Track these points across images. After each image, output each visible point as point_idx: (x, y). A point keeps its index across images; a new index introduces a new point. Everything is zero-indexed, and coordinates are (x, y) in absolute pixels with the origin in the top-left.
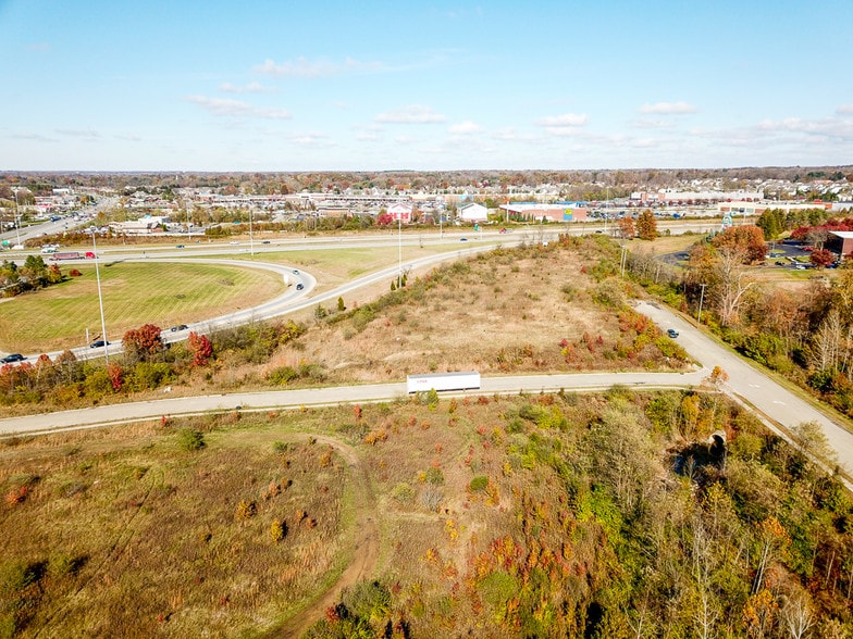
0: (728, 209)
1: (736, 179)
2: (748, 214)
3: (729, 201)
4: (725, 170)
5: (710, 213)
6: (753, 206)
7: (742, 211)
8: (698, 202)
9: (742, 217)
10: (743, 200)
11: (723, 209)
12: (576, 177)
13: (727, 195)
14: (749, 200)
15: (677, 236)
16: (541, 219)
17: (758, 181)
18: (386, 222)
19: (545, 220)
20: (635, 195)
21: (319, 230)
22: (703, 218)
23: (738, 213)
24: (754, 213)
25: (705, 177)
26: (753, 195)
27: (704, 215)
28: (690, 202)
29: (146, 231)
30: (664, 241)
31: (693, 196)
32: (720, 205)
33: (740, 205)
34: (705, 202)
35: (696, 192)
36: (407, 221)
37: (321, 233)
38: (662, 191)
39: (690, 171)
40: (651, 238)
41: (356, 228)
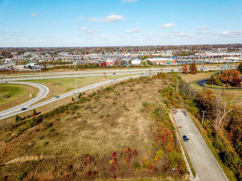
0: (228, 60)
1: (233, 48)
2: (235, 62)
3: (229, 56)
4: (229, 45)
5: (221, 61)
6: (237, 58)
7: (233, 60)
8: (217, 57)
9: (233, 63)
10: (234, 56)
11: (226, 60)
12: (180, 48)
13: (228, 54)
14: (236, 56)
15: (206, 72)
16: (158, 64)
17: (240, 48)
18: (104, 65)
19: (160, 64)
20: (196, 54)
21: (79, 68)
22: (218, 64)
23: (232, 61)
24: (238, 61)
25: (222, 47)
26: (238, 54)
27: (219, 62)
28: (215, 57)
29: (23, 69)
30: (200, 74)
31: (216, 54)
32: (225, 58)
33: (232, 58)
34: (220, 57)
35: (218, 53)
36: (111, 65)
37: (79, 70)
38: (206, 53)
39: (218, 45)
40: (195, 73)
41: (92, 68)
